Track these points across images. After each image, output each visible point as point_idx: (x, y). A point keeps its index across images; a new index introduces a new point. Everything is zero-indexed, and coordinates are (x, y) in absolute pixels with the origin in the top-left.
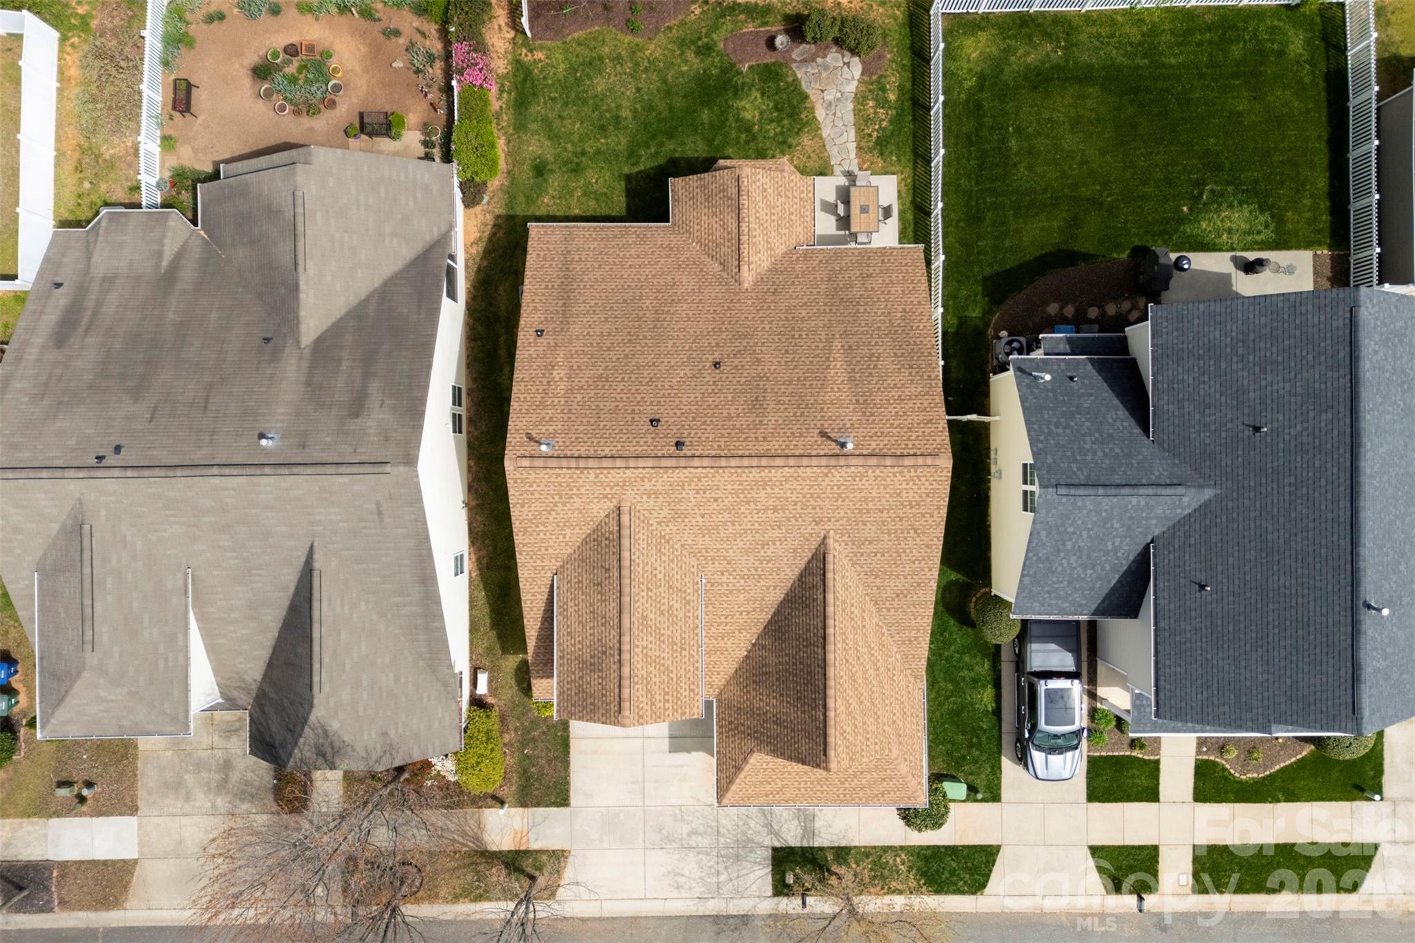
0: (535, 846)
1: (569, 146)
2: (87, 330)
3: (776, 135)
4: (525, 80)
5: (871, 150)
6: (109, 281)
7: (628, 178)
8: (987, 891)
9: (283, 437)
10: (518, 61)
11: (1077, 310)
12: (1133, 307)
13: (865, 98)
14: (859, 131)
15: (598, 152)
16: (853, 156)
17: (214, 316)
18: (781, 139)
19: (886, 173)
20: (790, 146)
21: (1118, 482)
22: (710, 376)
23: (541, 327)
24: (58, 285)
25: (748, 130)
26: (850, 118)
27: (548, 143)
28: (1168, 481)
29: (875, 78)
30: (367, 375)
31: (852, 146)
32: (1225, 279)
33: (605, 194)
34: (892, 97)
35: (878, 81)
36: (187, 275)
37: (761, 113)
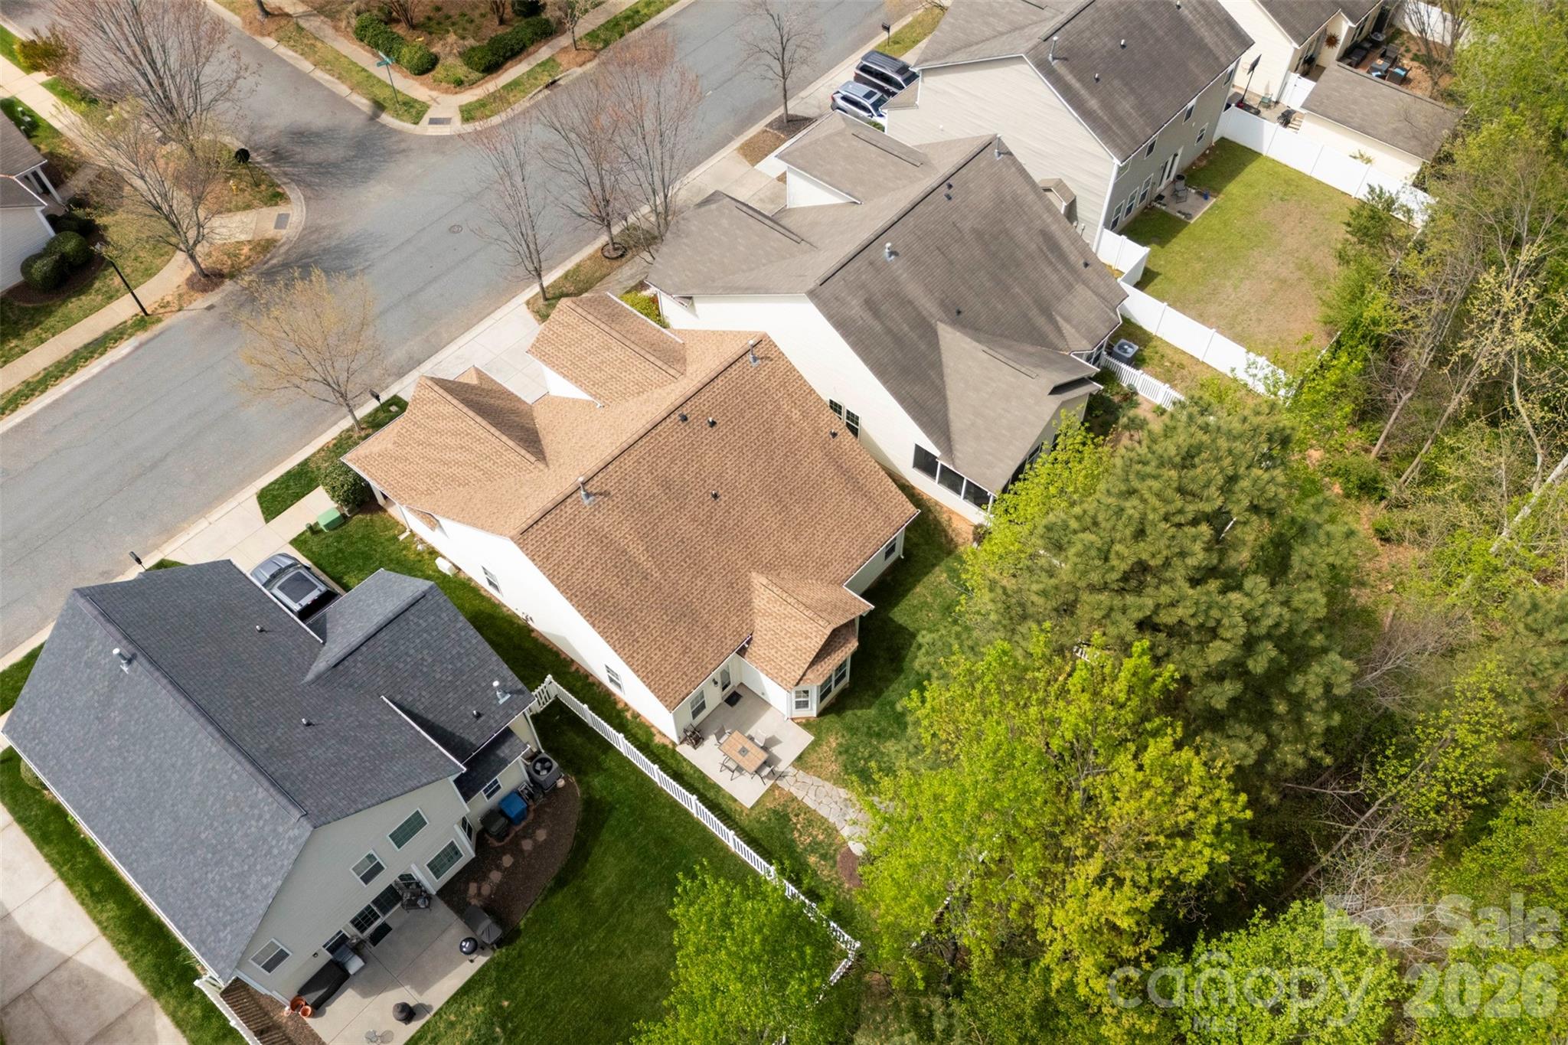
3: (857, 750)
5: (785, 806)
8: (255, 497)
11: (522, 851)
12: (479, 894)
13: (829, 835)
14: (807, 810)
16: (792, 790)
18: (851, 751)
19: (758, 803)
20: (840, 753)
22: (712, 484)
23: (837, 439)
24: (1086, 265)
25: (878, 735)
26: (823, 812)
29: (838, 857)
30: (889, 331)
31: (800, 795)
32: (422, 985)
34: (812, 859)
35: (833, 857)
37: (883, 754)
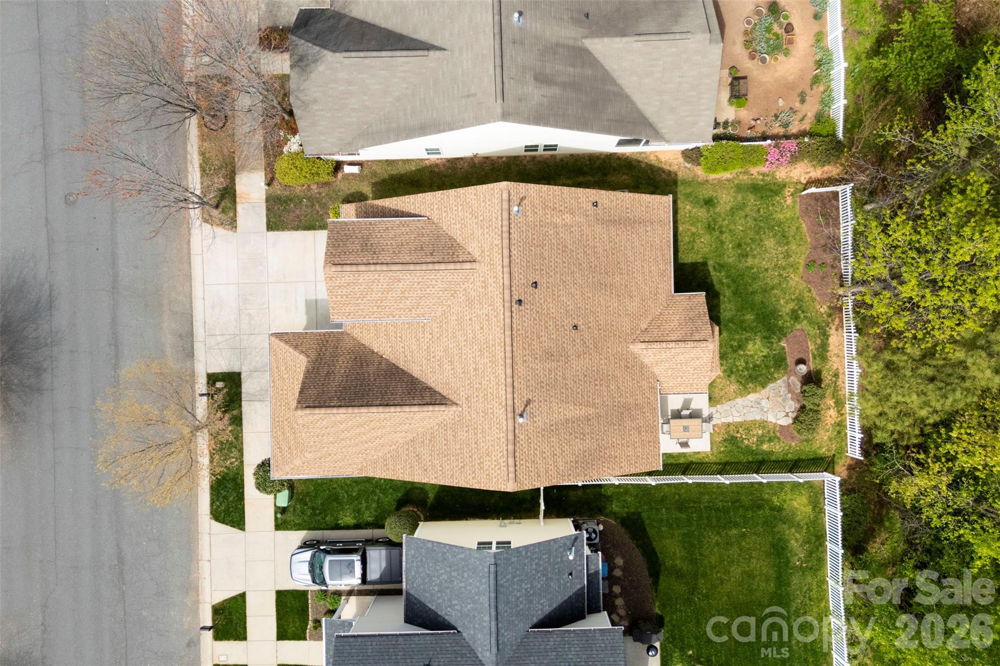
0: (239, 208)
1: (726, 222)
3: (737, 366)
4: (772, 191)
5: (728, 432)
7: (705, 264)
8: (213, 522)
9: (520, 29)
10: (785, 186)
11: (618, 578)
12: (621, 617)
13: (764, 427)
14: (741, 424)
15: (722, 243)
16: (724, 420)
18: (734, 370)
19: (712, 444)
20: (729, 376)
21: (499, 607)
22: (568, 323)
23: (599, 205)
25: (740, 347)
26: (750, 418)
27: (728, 208)
28: (500, 642)
29: (778, 434)
31: (730, 420)
33: (693, 248)
34: (765, 447)
35: (776, 437)
37: (752, 356)
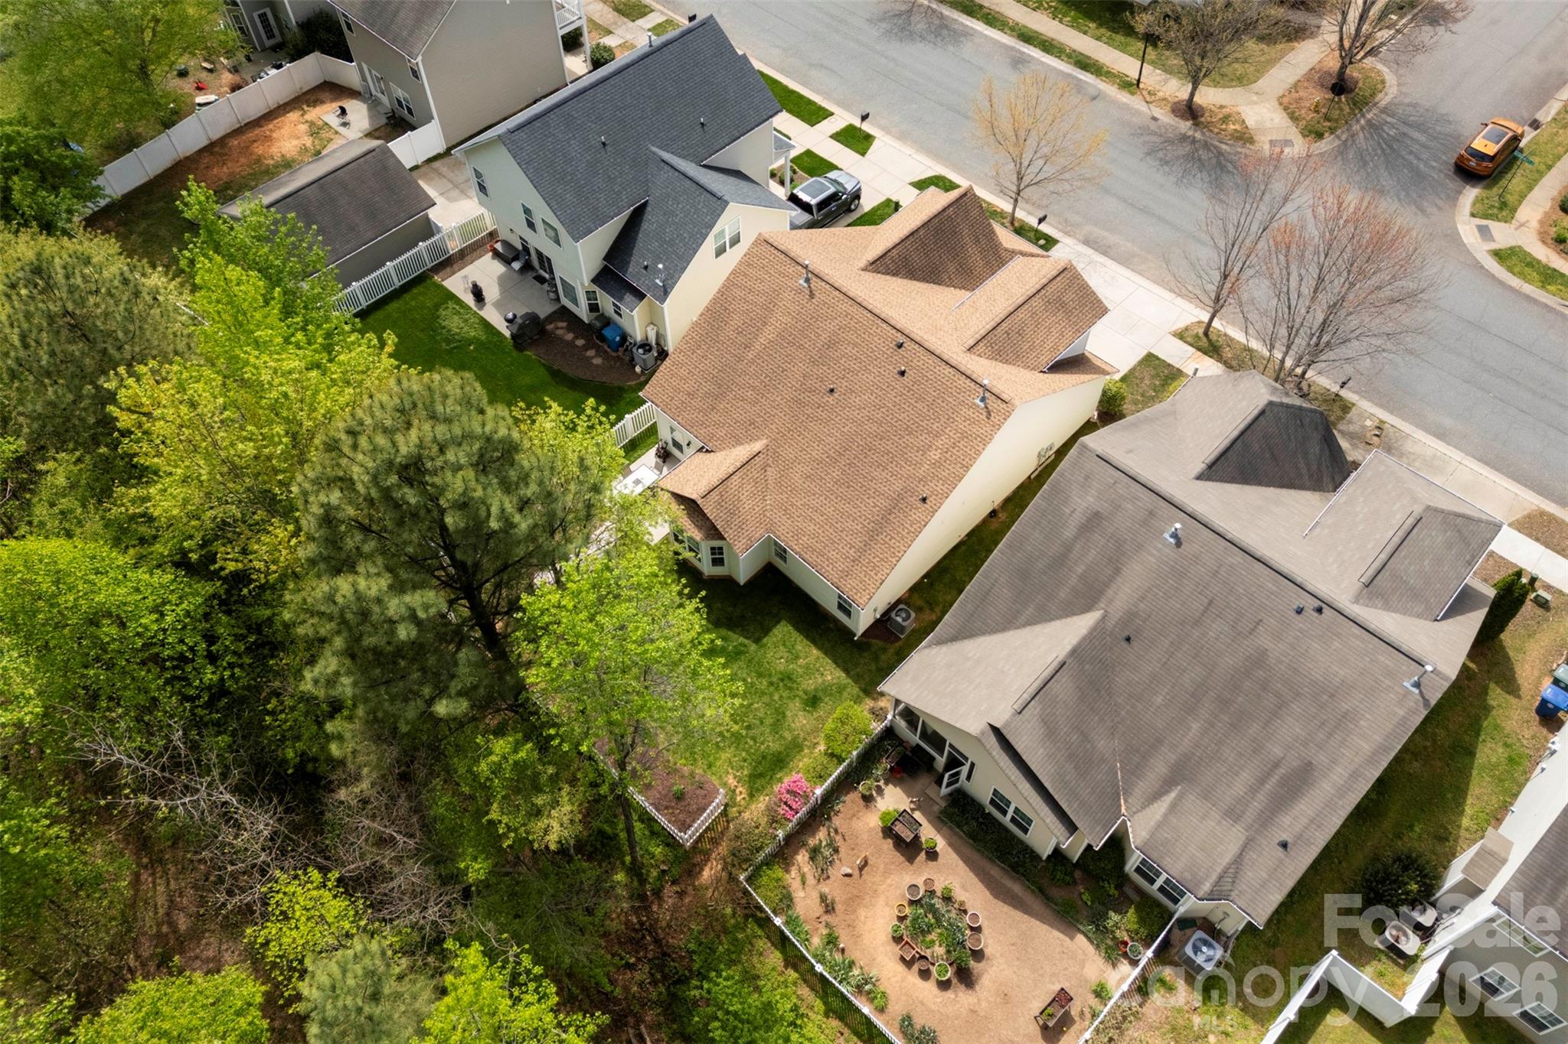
0: (1191, 350)
1: (776, 697)
2: (1277, 765)
4: (761, 775)
6: (1233, 814)
7: (757, 641)
8: (942, 175)
10: (751, 796)
11: (586, 350)
12: (557, 328)
15: (760, 675)
17: (1159, 700)
22: (842, 386)
23: (919, 504)
27: (789, 714)
28: (666, 167)
32: (498, 305)
33: (784, 645)
36: (1159, 767)
